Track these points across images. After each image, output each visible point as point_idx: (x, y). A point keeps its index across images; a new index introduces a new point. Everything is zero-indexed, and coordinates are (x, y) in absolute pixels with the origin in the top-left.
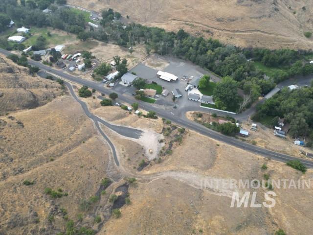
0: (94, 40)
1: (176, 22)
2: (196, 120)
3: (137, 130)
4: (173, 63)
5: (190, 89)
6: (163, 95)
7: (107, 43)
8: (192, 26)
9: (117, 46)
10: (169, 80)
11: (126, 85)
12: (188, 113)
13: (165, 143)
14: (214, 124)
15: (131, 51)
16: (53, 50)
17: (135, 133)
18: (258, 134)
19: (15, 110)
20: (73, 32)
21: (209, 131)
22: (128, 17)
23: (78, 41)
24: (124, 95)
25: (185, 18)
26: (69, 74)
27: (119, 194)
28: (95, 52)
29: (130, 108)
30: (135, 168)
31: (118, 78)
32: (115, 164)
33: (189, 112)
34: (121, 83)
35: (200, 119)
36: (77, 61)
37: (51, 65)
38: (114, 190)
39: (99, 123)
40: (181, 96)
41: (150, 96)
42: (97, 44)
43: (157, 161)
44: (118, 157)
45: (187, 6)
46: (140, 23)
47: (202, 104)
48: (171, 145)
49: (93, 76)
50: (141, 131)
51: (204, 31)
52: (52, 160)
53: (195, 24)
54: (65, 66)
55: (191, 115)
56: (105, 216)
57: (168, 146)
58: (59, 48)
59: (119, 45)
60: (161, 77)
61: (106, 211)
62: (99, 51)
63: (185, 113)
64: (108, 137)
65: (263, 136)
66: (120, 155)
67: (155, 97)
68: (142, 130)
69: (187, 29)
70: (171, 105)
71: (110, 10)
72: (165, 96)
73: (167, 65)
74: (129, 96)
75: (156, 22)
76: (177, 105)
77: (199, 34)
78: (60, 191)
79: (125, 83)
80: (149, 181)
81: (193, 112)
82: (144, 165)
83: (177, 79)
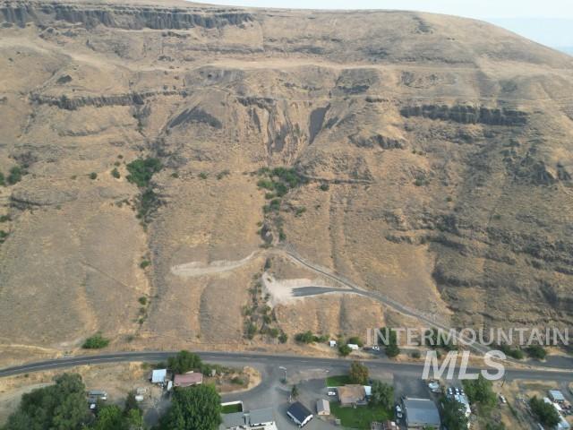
13: (261, 298)
24: (390, 375)
27: (268, 233)
32: (290, 253)
33: (257, 384)
35: (234, 376)
38: (273, 235)
39: (349, 288)
50: (296, 296)
61: (269, 224)
64: (321, 273)
80: (255, 255)
81: (251, 386)
82: (267, 265)
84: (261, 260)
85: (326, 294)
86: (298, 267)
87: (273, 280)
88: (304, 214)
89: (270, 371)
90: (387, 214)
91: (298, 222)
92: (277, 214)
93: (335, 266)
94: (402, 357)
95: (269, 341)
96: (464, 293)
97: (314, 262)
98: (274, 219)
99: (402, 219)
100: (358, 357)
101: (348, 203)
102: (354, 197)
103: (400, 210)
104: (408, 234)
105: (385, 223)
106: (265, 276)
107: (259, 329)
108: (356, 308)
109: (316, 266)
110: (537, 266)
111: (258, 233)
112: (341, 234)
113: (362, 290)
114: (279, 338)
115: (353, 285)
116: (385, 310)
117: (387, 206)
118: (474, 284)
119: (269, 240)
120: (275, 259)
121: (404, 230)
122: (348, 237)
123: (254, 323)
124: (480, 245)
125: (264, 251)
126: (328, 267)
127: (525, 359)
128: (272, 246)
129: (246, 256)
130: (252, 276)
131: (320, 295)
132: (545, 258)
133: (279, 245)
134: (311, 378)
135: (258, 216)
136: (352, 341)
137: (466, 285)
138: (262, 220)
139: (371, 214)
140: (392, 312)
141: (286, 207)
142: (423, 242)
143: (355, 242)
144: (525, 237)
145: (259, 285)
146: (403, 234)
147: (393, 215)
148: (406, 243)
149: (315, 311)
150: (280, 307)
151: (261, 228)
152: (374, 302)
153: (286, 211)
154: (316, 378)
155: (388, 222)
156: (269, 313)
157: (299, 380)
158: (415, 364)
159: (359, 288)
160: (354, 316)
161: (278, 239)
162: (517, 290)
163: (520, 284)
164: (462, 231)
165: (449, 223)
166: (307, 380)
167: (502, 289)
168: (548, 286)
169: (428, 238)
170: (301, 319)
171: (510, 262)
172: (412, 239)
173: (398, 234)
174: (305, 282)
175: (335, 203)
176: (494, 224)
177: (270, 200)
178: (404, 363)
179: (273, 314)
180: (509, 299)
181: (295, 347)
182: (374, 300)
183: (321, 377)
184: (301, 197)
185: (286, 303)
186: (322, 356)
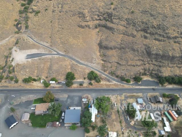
13: (10, 61)
32: (29, 35)
38: (22, 26)
39: (56, 53)
44: (29, 38)
50: (27, 59)
61: (21, 20)
64: (43, 46)
74: (61, 96)
80: (11, 37)
84: (14, 40)
85: (43, 57)
86: (31, 43)
87: (18, 50)
88: (39, 14)
89: (6, 98)
90: (80, 13)
91: (36, 19)
92: (26, 15)
93: (51, 42)
94: (75, 86)
95: (10, 83)
96: (110, 53)
97: (41, 40)
98: (24, 18)
99: (87, 15)
100: (54, 87)
101: (62, 7)
102: (64, 4)
103: (86, 10)
104: (89, 23)
105: (78, 18)
106: (15, 48)
107: (5, 76)
108: (57, 63)
109: (42, 43)
110: (146, 37)
111: (14, 25)
112: (56, 25)
113: (63, 54)
114: (15, 81)
115: (58, 51)
116: (71, 63)
117: (80, 8)
118: (115, 48)
119: (19, 29)
120: (21, 40)
121: (87, 22)
122: (60, 26)
123: (3, 74)
124: (121, 28)
125: (17, 35)
126: (47, 43)
127: (132, 83)
128: (21, 32)
129: (6, 38)
130: (8, 49)
131: (40, 58)
132: (150, 33)
133: (25, 32)
134: (26, 100)
135: (16, 16)
136: (52, 80)
137: (111, 49)
138: (18, 18)
139: (72, 13)
140: (74, 64)
141: (31, 10)
142: (96, 27)
143: (63, 28)
144: (143, 23)
145: (11, 54)
146: (86, 23)
147: (82, 13)
148: (87, 28)
149: (36, 66)
150: (18, 65)
151: (17, 22)
152: (67, 60)
153: (31, 13)
154: (29, 100)
155: (80, 17)
156: (11, 68)
157: (20, 102)
158: (80, 89)
159: (61, 53)
160: (55, 67)
161: (24, 28)
162: (134, 50)
163: (135, 47)
164: (114, 21)
165: (109, 17)
166: (24, 101)
167: (127, 50)
168: (149, 47)
169: (99, 25)
170: (27, 70)
171: (134, 36)
172: (91, 26)
173: (84, 24)
174: (34, 51)
175: (55, 7)
176: (130, 17)
177: (23, 7)
178: (75, 89)
179: (14, 69)
180: (130, 54)
181: (23, 85)
182: (66, 59)
183: (31, 99)
184: (38, 4)
185: (20, 63)
186: (36, 88)
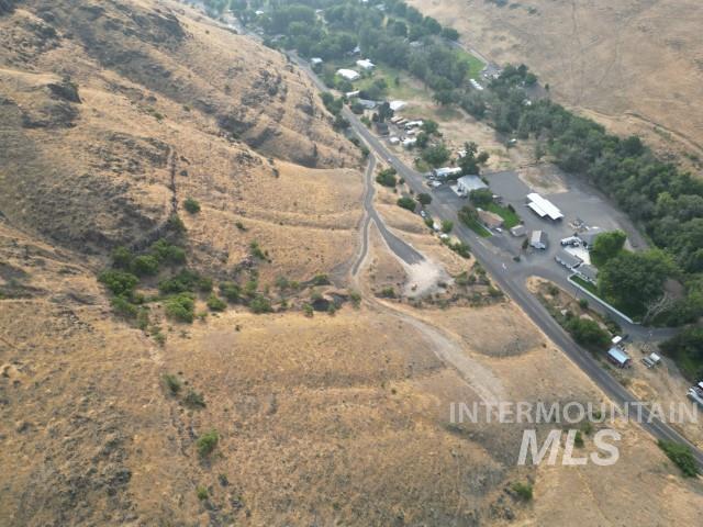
0: (460, 110)
1: (637, 120)
2: (539, 294)
3: (417, 253)
4: (576, 192)
5: (572, 244)
6: (511, 233)
7: (479, 120)
8: (667, 137)
9: (492, 131)
10: (542, 215)
11: (460, 194)
12: (535, 279)
13: (448, 292)
14: (569, 315)
15: (509, 146)
16: (387, 105)
17: (412, 256)
18: (650, 375)
19: (283, 159)
20: (434, 88)
21: (549, 322)
22: (547, 87)
23: (431, 104)
24: (445, 206)
25: (659, 118)
26: (385, 146)
27: (327, 298)
28: (448, 128)
29: (436, 226)
30: (373, 290)
31: (453, 178)
32: (351, 271)
33: (538, 278)
34: (454, 188)
35: (549, 297)
36: (409, 132)
37: (369, 125)
38: (326, 292)
39: (372, 220)
40: (544, 246)
41: (486, 225)
42: (460, 117)
43: (413, 302)
44: (361, 266)
45: (677, 96)
46: (563, 104)
47: (575, 278)
48: (455, 299)
49: (417, 161)
50: (422, 258)
51: (686, 155)
52: (281, 224)
53: (673, 134)
54: (388, 133)
55: (535, 284)
56: (293, 305)
57: (449, 297)
58: (395, 105)
59: (496, 128)
60: (531, 205)
61: (298, 303)
62: (456, 128)
63: (530, 275)
64: (369, 239)
65: (659, 384)
66: (365, 265)
67: (494, 230)
68: (425, 257)
69: (651, 140)
70: (513, 253)
71: (523, 68)
72: (513, 236)
73: (562, 190)
74: (450, 210)
75: (596, 110)
76: (522, 258)
77: (672, 157)
78: (266, 253)
79: (459, 190)
80: (379, 313)
81: (545, 281)
82: (389, 295)
83: (559, 219)
106: (409, 294)
134: (495, 246)
145: (428, 298)
166: (499, 248)
